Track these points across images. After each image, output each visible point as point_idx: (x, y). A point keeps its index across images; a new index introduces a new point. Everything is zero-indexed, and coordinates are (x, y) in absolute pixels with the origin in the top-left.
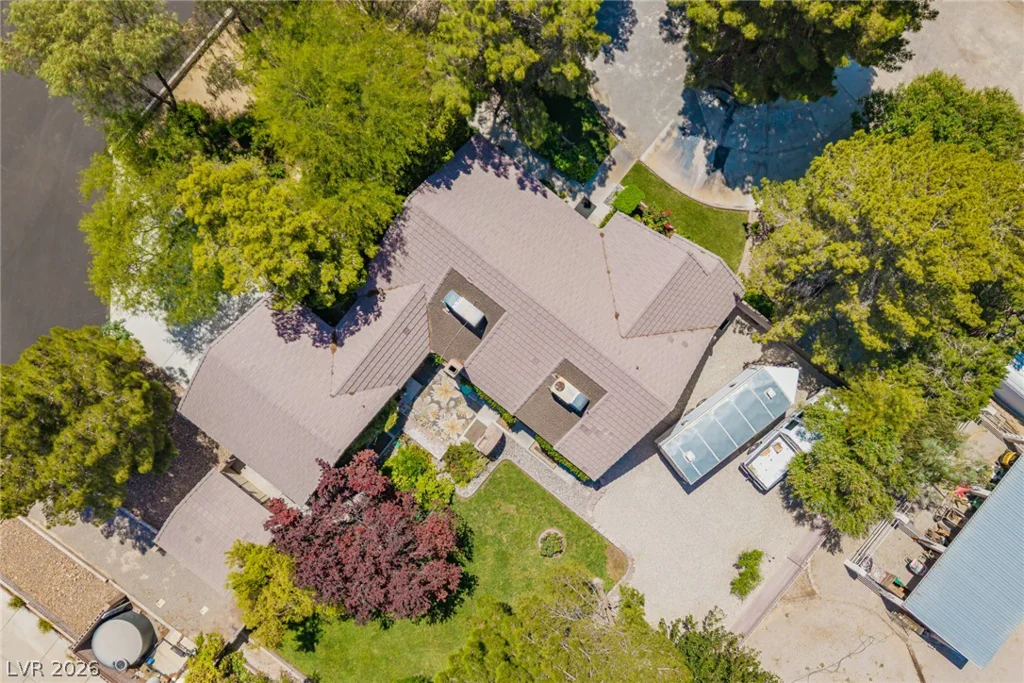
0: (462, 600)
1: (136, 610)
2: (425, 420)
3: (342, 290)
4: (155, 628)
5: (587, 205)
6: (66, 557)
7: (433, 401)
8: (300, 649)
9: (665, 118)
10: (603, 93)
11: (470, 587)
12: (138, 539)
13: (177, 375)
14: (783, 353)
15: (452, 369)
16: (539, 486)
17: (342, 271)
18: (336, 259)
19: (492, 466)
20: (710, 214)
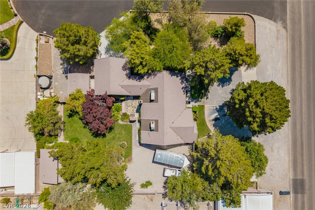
0: (100, 137)
1: (51, 80)
2: (127, 104)
3: (139, 72)
4: (51, 86)
5: (189, 103)
6: (51, 60)
7: (132, 103)
8: (68, 115)
9: (216, 104)
10: (211, 89)
11: (104, 137)
12: (65, 71)
13: (100, 54)
14: (191, 159)
15: (141, 102)
16: (132, 134)
17: (142, 70)
18: (143, 67)
19: (129, 123)
20: (205, 126)
